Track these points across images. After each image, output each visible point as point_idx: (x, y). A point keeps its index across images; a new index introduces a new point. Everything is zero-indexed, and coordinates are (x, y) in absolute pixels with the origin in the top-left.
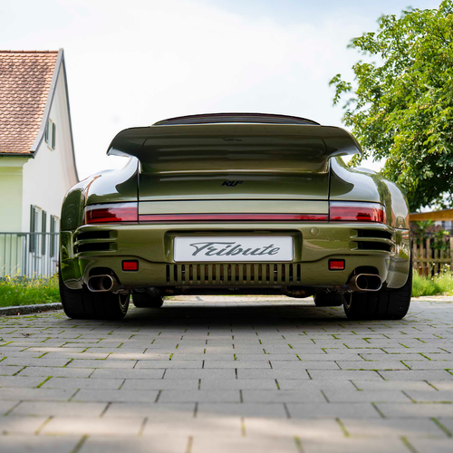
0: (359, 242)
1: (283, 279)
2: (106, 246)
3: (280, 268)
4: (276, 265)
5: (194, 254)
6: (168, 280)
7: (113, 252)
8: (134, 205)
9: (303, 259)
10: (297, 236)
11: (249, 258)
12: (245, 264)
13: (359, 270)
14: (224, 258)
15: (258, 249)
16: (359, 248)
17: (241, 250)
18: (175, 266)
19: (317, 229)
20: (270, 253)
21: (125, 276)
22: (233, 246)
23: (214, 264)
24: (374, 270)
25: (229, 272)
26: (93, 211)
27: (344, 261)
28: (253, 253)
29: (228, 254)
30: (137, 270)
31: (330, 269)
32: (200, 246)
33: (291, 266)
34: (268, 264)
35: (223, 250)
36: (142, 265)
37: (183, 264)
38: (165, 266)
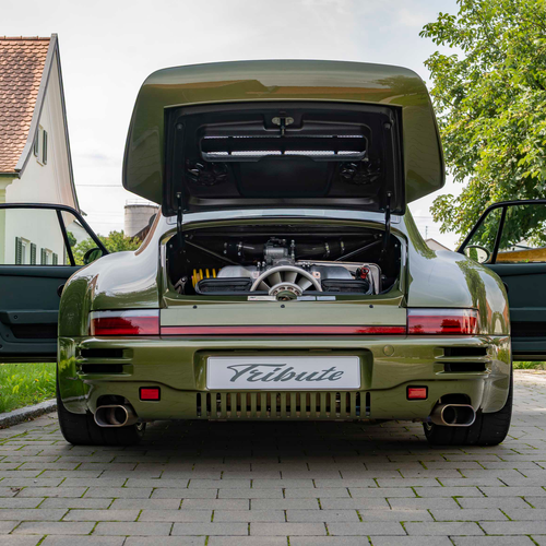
0: (446, 363)
1: (348, 409)
2: (118, 369)
3: (343, 398)
4: (338, 393)
5: (233, 380)
6: (199, 410)
7: (126, 376)
8: (155, 313)
9: (373, 387)
10: (366, 356)
11: (304, 385)
12: (298, 393)
13: (446, 399)
14: (271, 385)
15: (315, 373)
16: (447, 371)
17: (293, 374)
18: (209, 395)
19: (392, 348)
20: (331, 378)
21: (143, 407)
22: (283, 369)
23: (258, 393)
24: (465, 399)
25: (278, 402)
26: (101, 319)
27: (427, 388)
28: (308, 379)
29: (276, 379)
30: (159, 399)
31: (408, 398)
32: (240, 369)
33: (358, 393)
34: (328, 393)
35: (271, 374)
36: (165, 392)
37: (219, 394)
38: (195, 395)
